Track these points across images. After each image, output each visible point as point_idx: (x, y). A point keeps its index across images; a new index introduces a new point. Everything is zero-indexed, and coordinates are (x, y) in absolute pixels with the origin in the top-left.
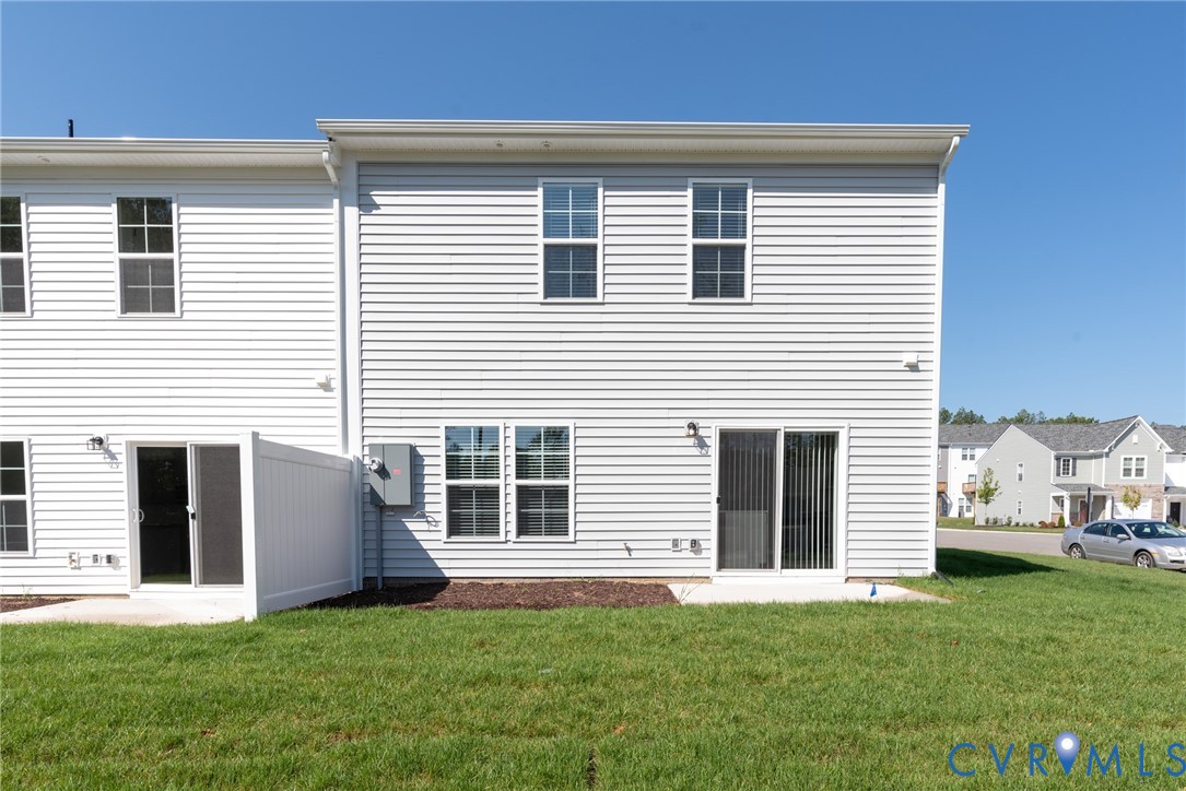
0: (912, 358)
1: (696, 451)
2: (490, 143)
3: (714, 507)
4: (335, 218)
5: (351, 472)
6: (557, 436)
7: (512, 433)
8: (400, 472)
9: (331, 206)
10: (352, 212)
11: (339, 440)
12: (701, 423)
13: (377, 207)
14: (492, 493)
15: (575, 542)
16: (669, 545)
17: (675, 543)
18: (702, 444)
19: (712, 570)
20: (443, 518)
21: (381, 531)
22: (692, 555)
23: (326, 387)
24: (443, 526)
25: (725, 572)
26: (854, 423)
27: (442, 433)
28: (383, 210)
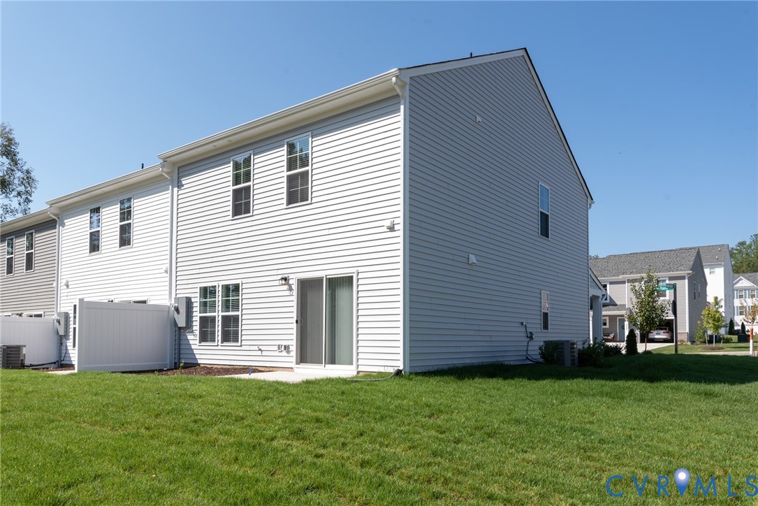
0: (388, 223)
1: (287, 293)
2: (210, 147)
3: (294, 326)
4: (169, 195)
5: (169, 311)
6: (236, 288)
7: (220, 287)
8: (183, 310)
9: (169, 189)
10: (176, 189)
11: (167, 297)
12: (291, 276)
13: (183, 185)
14: (213, 319)
15: (241, 346)
16: (276, 348)
17: (279, 347)
18: (290, 289)
19: (293, 365)
20: (197, 333)
21: (180, 340)
22: (286, 354)
23: (166, 272)
24: (198, 338)
25: (302, 365)
26: (360, 269)
27: (198, 290)
28: (185, 187)
